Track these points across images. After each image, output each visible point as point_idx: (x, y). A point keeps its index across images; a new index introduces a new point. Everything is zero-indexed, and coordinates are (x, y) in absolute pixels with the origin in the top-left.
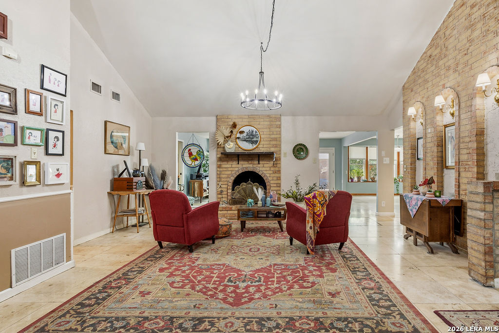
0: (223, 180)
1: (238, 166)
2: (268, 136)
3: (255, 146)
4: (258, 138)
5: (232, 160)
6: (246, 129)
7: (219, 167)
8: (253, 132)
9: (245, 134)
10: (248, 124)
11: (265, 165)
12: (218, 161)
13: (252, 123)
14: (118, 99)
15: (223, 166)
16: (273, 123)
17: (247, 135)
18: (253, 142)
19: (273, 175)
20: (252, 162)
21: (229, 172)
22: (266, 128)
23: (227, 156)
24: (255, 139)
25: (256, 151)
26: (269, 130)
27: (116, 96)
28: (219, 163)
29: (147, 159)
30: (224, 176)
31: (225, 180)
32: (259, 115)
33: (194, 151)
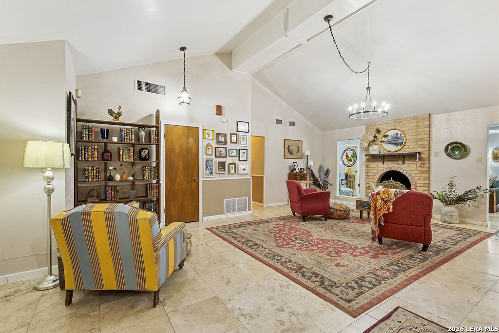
0: (370, 177)
1: (383, 165)
2: (415, 137)
3: (400, 147)
4: (403, 140)
5: (378, 161)
6: (391, 133)
7: (367, 166)
8: (397, 134)
9: (390, 138)
10: (393, 128)
11: (410, 165)
12: (366, 162)
13: (396, 127)
14: (294, 125)
15: (370, 166)
16: (420, 124)
17: (392, 138)
18: (397, 144)
19: (420, 175)
20: (397, 162)
21: (376, 171)
22: (412, 130)
23: (373, 158)
24: (400, 141)
25: (401, 152)
26: (415, 131)
27: (292, 124)
28: (367, 163)
29: (312, 161)
30: (371, 174)
31: (372, 177)
32: (404, 118)
33: (350, 153)
